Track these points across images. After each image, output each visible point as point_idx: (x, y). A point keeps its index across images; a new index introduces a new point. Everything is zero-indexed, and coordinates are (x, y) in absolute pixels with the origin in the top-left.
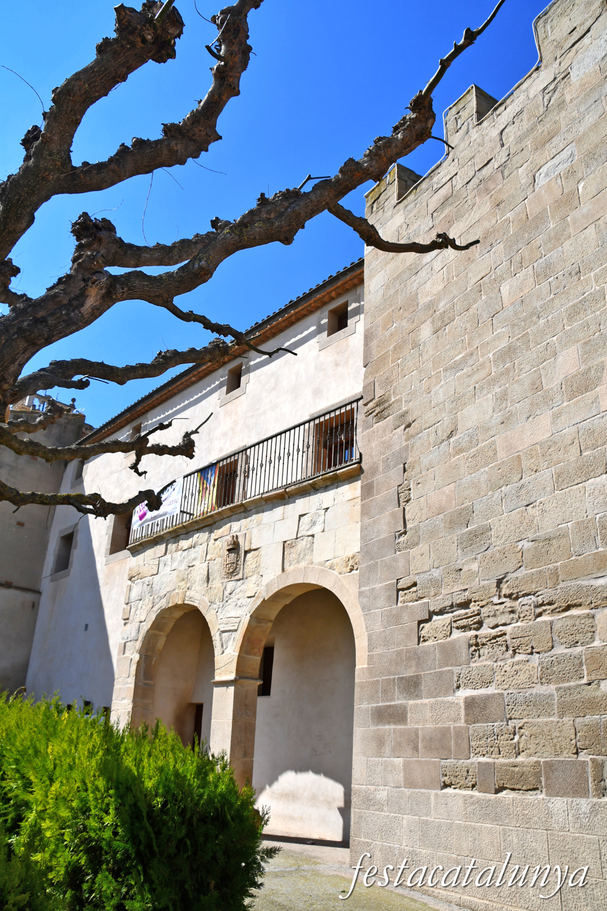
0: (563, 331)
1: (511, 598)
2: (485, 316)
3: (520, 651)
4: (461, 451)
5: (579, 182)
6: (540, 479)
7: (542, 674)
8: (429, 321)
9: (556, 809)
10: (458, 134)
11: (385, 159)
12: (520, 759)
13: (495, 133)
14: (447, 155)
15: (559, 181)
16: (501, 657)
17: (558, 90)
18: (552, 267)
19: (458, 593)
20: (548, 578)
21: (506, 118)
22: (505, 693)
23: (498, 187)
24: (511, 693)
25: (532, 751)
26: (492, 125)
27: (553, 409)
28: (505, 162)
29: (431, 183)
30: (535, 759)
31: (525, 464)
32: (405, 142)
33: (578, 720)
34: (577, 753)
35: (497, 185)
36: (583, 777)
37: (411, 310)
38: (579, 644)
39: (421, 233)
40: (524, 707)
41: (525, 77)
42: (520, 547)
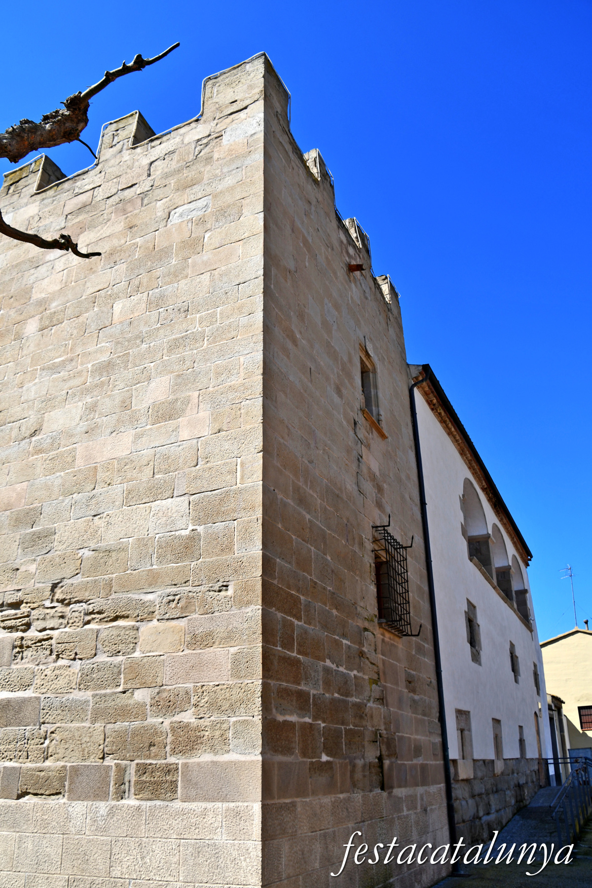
0: (161, 360)
1: (63, 604)
2: (93, 327)
3: (64, 656)
4: (40, 451)
5: (206, 231)
6: (112, 493)
7: (81, 680)
8: (38, 317)
9: (75, 813)
10: (111, 149)
11: (26, 143)
12: (48, 763)
13: (146, 161)
14: (96, 165)
15: (190, 224)
16: (44, 661)
17: (209, 146)
18: (164, 299)
19: (11, 592)
20: (102, 588)
21: (159, 152)
22: (43, 696)
23: (135, 211)
24: (48, 698)
25: (60, 755)
26: (145, 153)
27: (137, 430)
28: (147, 191)
29: (74, 185)
30: (62, 763)
31: (101, 475)
32: (51, 134)
33: (109, 726)
34: (103, 758)
35: (135, 209)
36: (105, 782)
37: (22, 301)
38: (121, 653)
39: (51, 230)
40: (59, 711)
41: (185, 123)
42: (80, 555)
